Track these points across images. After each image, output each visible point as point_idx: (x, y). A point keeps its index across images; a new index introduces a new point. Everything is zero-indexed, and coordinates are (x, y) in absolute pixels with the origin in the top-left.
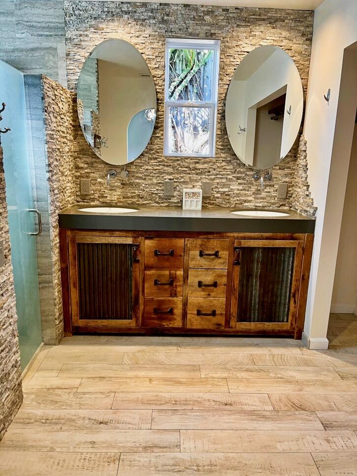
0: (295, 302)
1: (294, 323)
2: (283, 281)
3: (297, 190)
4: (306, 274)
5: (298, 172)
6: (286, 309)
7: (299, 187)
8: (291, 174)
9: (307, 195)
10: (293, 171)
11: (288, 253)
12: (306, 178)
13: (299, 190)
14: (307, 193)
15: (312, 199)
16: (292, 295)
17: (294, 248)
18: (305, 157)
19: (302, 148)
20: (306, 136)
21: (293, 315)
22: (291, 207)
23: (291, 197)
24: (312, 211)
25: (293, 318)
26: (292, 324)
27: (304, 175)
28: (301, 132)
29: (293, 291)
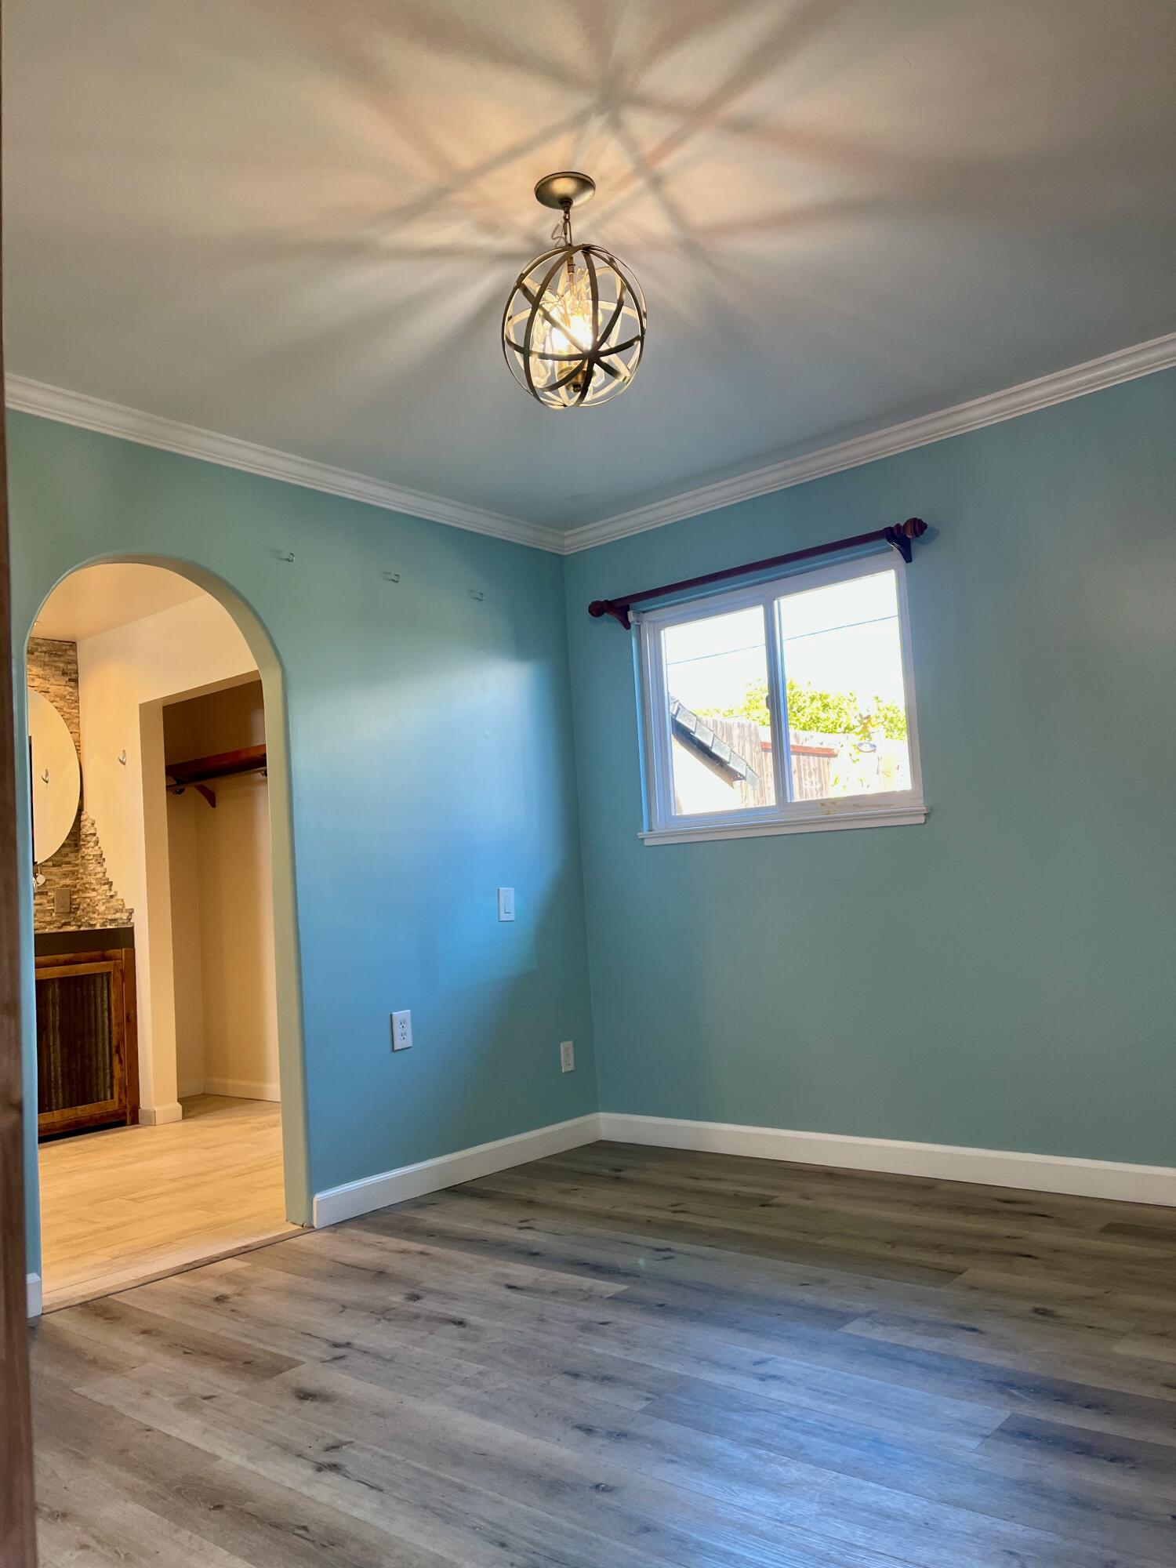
0: (121, 1061)
1: (123, 1097)
2: (96, 1030)
3: (89, 895)
4: (132, 1012)
5: (85, 867)
6: (108, 1077)
7: (94, 890)
8: (73, 873)
9: (112, 897)
10: (76, 868)
11: (99, 983)
12: (105, 873)
13: (94, 894)
14: (112, 893)
15: (122, 900)
16: (114, 1050)
17: (109, 973)
18: (97, 843)
19: (87, 829)
20: (89, 812)
21: (120, 1085)
22: (80, 926)
23: (78, 909)
24: (125, 916)
25: (120, 1088)
26: (120, 1100)
27: (99, 869)
28: (80, 810)
29: (114, 1042)
